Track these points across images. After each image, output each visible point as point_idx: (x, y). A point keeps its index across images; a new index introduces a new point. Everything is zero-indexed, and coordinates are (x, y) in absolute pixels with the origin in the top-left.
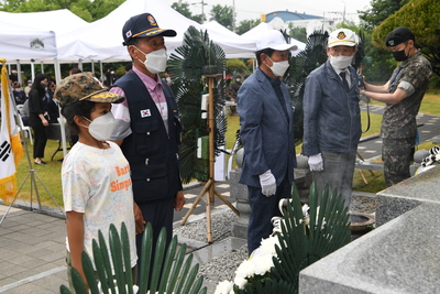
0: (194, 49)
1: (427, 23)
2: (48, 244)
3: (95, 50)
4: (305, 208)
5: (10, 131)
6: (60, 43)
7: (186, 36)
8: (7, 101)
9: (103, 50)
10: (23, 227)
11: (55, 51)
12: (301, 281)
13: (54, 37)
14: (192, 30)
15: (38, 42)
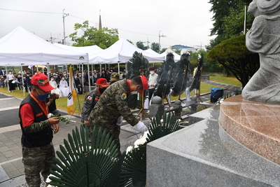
0: (137, 60)
1: (225, 51)
4: (162, 120)
5: (72, 89)
6: (90, 58)
7: (134, 55)
9: (106, 60)
11: (88, 60)
12: (147, 147)
13: (88, 55)
14: (136, 53)
15: (82, 57)
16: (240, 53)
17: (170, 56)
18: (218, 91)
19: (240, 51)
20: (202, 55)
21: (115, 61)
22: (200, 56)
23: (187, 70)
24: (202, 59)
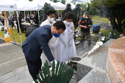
0: (47, 8)
2: (16, 53)
3: (29, 8)
5: (7, 27)
7: (45, 5)
8: (6, 20)
10: (12, 48)
11: (17, 9)
13: (16, 5)
14: (46, 3)
15: (12, 7)
16: (112, 4)
17: (69, 5)
18: (97, 26)
19: (112, 2)
20: (88, 5)
21: (36, 9)
22: (87, 6)
23: (80, 15)
24: (88, 8)
